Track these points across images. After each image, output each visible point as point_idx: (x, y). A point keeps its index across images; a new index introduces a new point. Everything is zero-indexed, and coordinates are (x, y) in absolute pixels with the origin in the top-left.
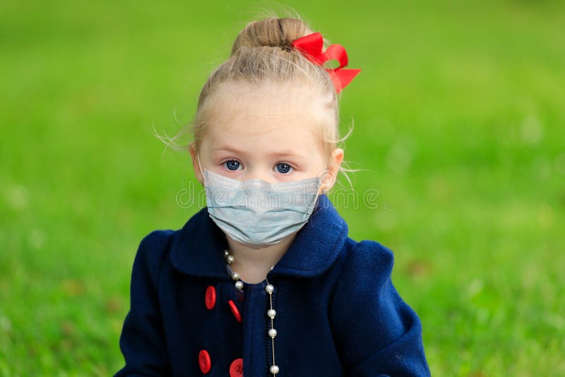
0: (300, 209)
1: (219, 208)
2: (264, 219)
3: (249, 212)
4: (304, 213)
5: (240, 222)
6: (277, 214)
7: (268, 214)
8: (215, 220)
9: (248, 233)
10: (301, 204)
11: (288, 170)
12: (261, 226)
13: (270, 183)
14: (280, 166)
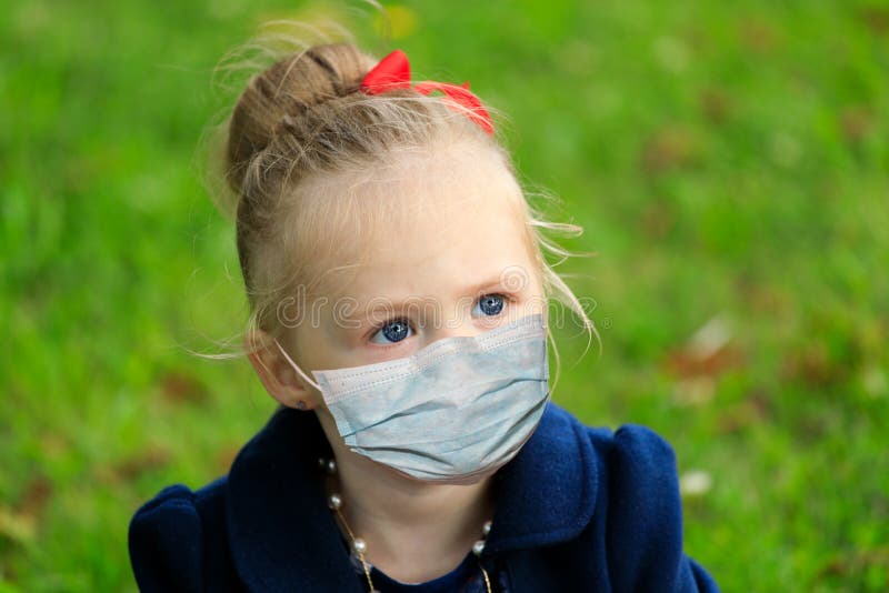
0: (533, 372)
1: (368, 428)
2: (474, 414)
3: (443, 410)
4: (540, 381)
5: (425, 436)
6: (499, 396)
7: (483, 400)
8: (365, 453)
9: (444, 455)
10: (532, 363)
11: (501, 308)
12: (469, 431)
13: (473, 338)
14: (485, 304)
